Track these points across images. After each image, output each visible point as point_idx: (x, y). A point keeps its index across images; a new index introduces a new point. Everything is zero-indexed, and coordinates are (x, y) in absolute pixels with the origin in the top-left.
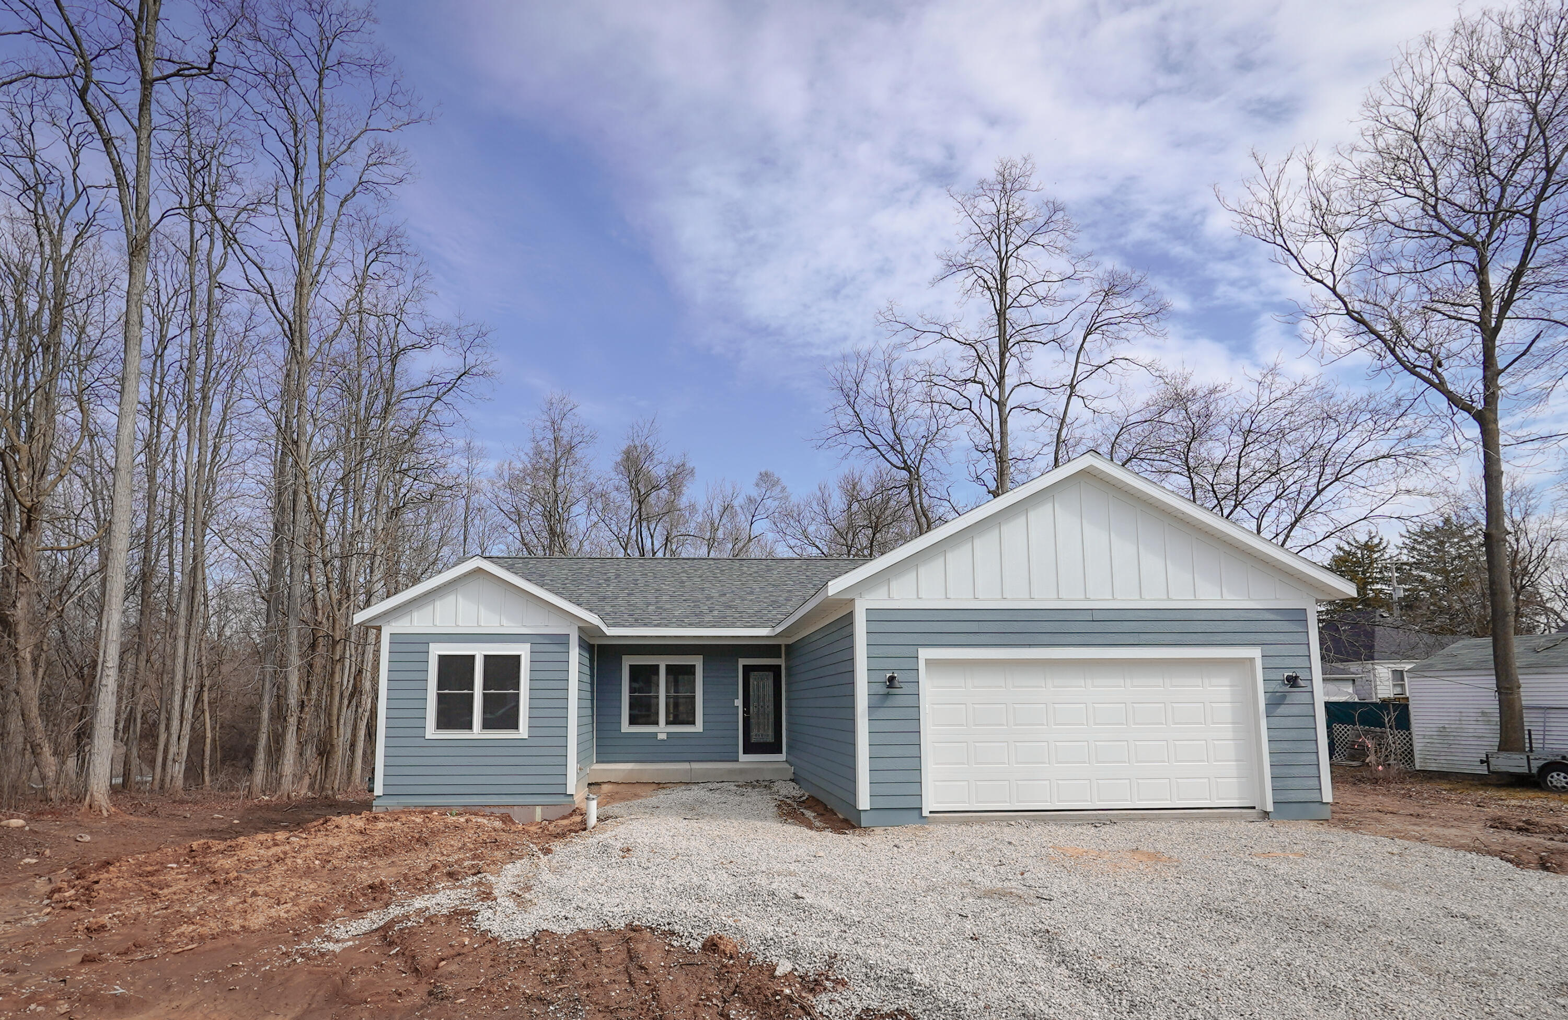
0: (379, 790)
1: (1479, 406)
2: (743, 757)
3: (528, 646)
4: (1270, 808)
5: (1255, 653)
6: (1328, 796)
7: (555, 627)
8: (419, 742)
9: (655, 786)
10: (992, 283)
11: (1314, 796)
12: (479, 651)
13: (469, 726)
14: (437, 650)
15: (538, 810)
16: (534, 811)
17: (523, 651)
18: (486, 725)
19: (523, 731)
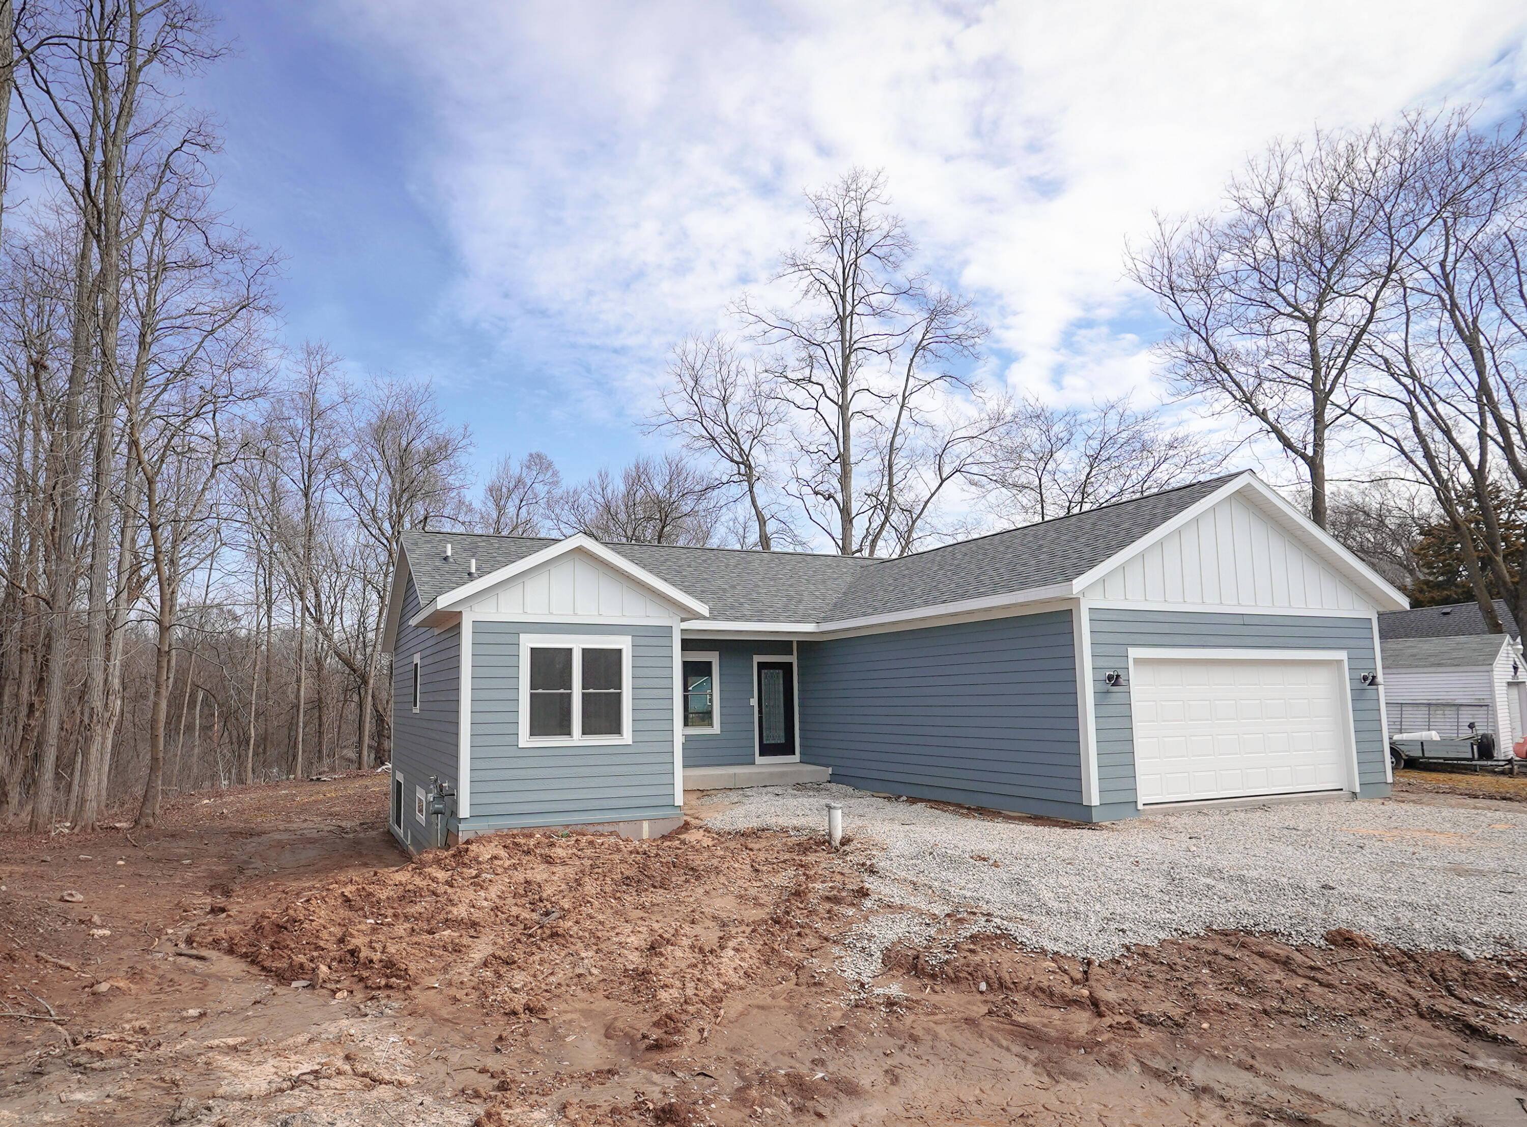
0: (464, 811)
1: (1310, 452)
2: (759, 760)
3: (629, 638)
4: (1358, 790)
5: (1342, 655)
6: (1390, 779)
7: (655, 617)
8: (512, 751)
9: (699, 794)
10: (833, 286)
11: (1380, 778)
12: (577, 644)
13: (568, 733)
14: (529, 642)
15: (646, 825)
16: (641, 827)
17: (624, 643)
18: (587, 730)
19: (627, 736)
